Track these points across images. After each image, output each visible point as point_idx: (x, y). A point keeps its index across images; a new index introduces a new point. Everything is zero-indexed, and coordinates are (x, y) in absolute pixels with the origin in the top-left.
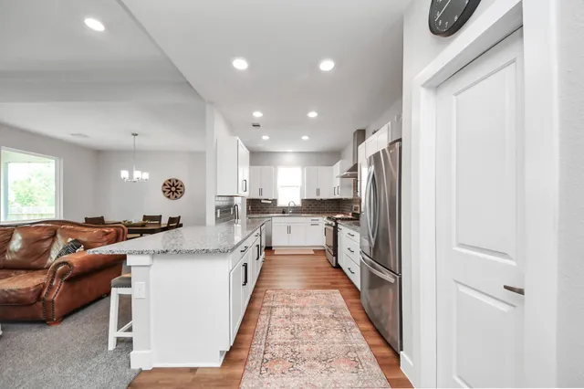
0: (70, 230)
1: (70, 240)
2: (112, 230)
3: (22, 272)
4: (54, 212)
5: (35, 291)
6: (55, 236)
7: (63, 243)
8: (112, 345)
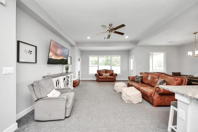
0: (163, 76)
1: (163, 80)
2: (179, 79)
3: (150, 86)
4: (163, 70)
5: (150, 93)
6: (159, 78)
7: (160, 80)
8: (169, 130)
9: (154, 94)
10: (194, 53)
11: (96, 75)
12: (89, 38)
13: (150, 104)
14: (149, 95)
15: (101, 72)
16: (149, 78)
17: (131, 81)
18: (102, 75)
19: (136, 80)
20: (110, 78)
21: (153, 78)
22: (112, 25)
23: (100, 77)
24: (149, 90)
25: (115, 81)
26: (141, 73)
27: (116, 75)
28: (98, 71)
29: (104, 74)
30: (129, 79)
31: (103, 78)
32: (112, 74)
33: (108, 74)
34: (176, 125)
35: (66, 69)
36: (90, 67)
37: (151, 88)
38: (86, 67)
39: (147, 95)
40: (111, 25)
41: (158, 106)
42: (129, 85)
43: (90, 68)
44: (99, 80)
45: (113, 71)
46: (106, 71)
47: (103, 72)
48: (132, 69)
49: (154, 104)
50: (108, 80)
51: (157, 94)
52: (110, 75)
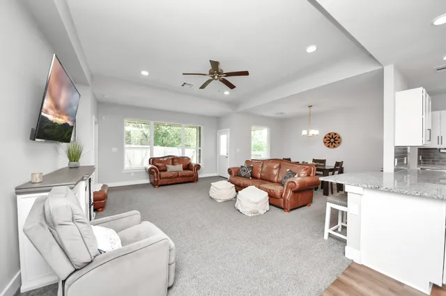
0: (287, 165)
1: (288, 170)
2: (308, 167)
3: (268, 182)
5: (280, 193)
6: (280, 167)
8: (326, 236)
9: (286, 193)
10: (308, 132)
11: (150, 172)
12: (145, 73)
13: (280, 210)
15: (161, 162)
18: (166, 170)
19: (243, 174)
20: (183, 176)
21: (270, 169)
23: (163, 174)
25: (197, 181)
27: (198, 167)
28: (153, 161)
29: (171, 168)
30: (231, 173)
31: (171, 177)
32: (188, 167)
33: (179, 167)
35: (69, 157)
36: (126, 150)
37: (271, 184)
38: (115, 149)
39: (275, 195)
41: (291, 210)
42: (239, 187)
44: (159, 183)
45: (189, 159)
46: (173, 159)
47: (167, 162)
48: (225, 154)
49: (289, 207)
50: (182, 181)
51: (290, 193)
52: (184, 169)
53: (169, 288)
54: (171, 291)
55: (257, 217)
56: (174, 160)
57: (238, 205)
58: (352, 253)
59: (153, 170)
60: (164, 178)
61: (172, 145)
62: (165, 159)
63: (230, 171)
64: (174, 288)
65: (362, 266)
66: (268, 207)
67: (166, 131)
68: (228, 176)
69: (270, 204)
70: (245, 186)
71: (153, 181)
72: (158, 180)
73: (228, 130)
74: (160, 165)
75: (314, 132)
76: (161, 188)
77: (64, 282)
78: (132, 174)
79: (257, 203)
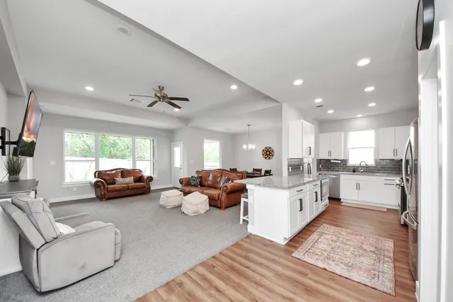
0: (226, 173)
1: (227, 177)
2: (240, 174)
3: (213, 189)
4: (218, 165)
6: (221, 176)
7: (224, 178)
8: (241, 222)
9: (222, 195)
10: (247, 147)
11: (96, 185)
12: (89, 89)
13: (217, 209)
14: (216, 197)
15: (108, 175)
16: (211, 178)
17: (185, 185)
18: (114, 183)
19: (193, 183)
20: (134, 189)
21: (215, 177)
22: (163, 88)
23: (111, 187)
24: (214, 192)
25: (149, 192)
26: (198, 172)
27: (150, 179)
28: (99, 174)
29: (120, 180)
30: (181, 183)
31: (120, 190)
32: (140, 179)
33: (130, 180)
34: (247, 214)
36: (66, 163)
38: (53, 163)
39: (213, 197)
40: (161, 89)
42: (186, 194)
43: (69, 167)
44: (107, 197)
45: (141, 171)
46: (122, 172)
47: (115, 175)
48: (179, 166)
49: (223, 205)
50: (133, 193)
51: (224, 195)
52: (135, 182)
53: (116, 261)
54: (117, 263)
55: (198, 216)
56: (124, 173)
57: (183, 209)
58: (251, 229)
59: (100, 184)
60: (112, 191)
61: (123, 157)
62: (114, 172)
63: (181, 181)
64: (120, 261)
65: (256, 235)
66: (208, 208)
67: (114, 141)
68: (180, 186)
69: (210, 205)
70: (189, 193)
71: (99, 195)
72: (105, 194)
73: (182, 143)
74: (107, 178)
75: (252, 146)
76: (108, 201)
77: (38, 250)
78: (75, 189)
79: (197, 205)
